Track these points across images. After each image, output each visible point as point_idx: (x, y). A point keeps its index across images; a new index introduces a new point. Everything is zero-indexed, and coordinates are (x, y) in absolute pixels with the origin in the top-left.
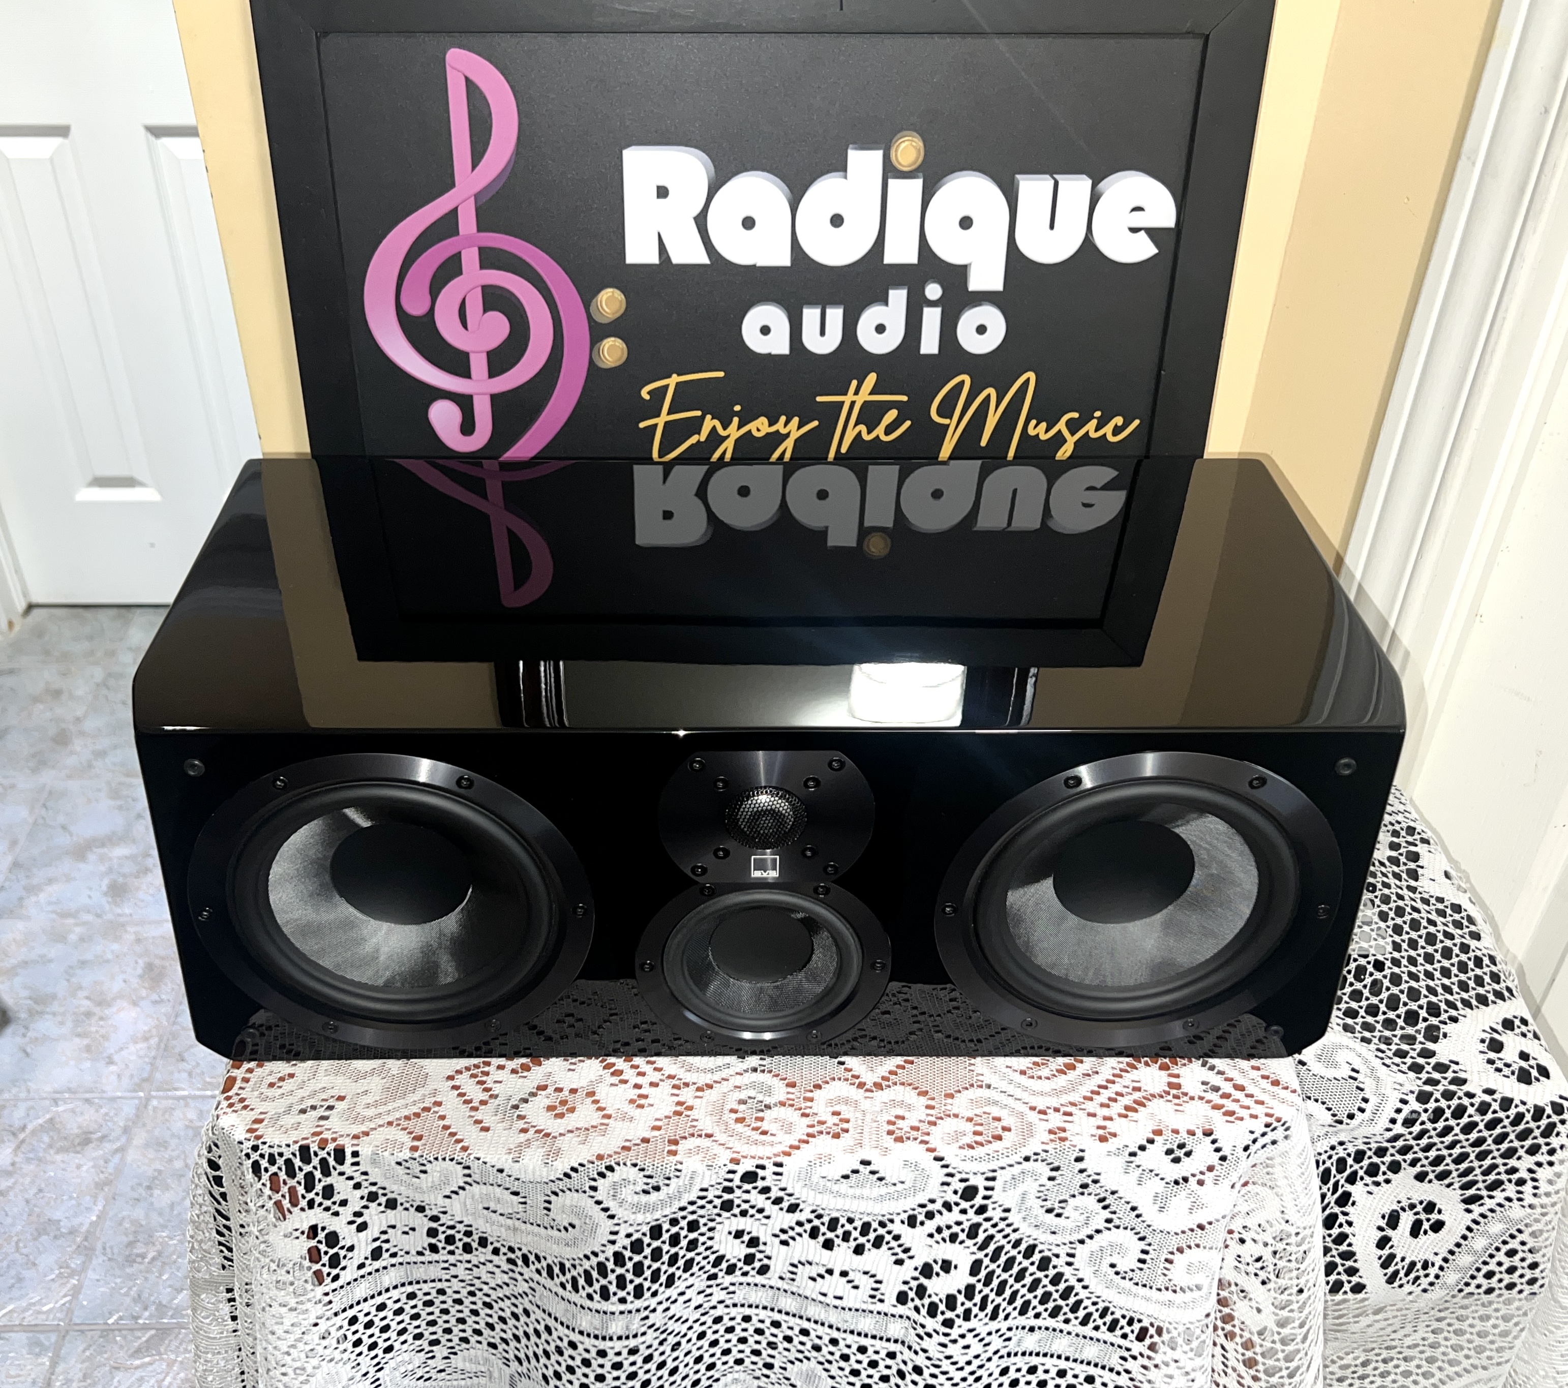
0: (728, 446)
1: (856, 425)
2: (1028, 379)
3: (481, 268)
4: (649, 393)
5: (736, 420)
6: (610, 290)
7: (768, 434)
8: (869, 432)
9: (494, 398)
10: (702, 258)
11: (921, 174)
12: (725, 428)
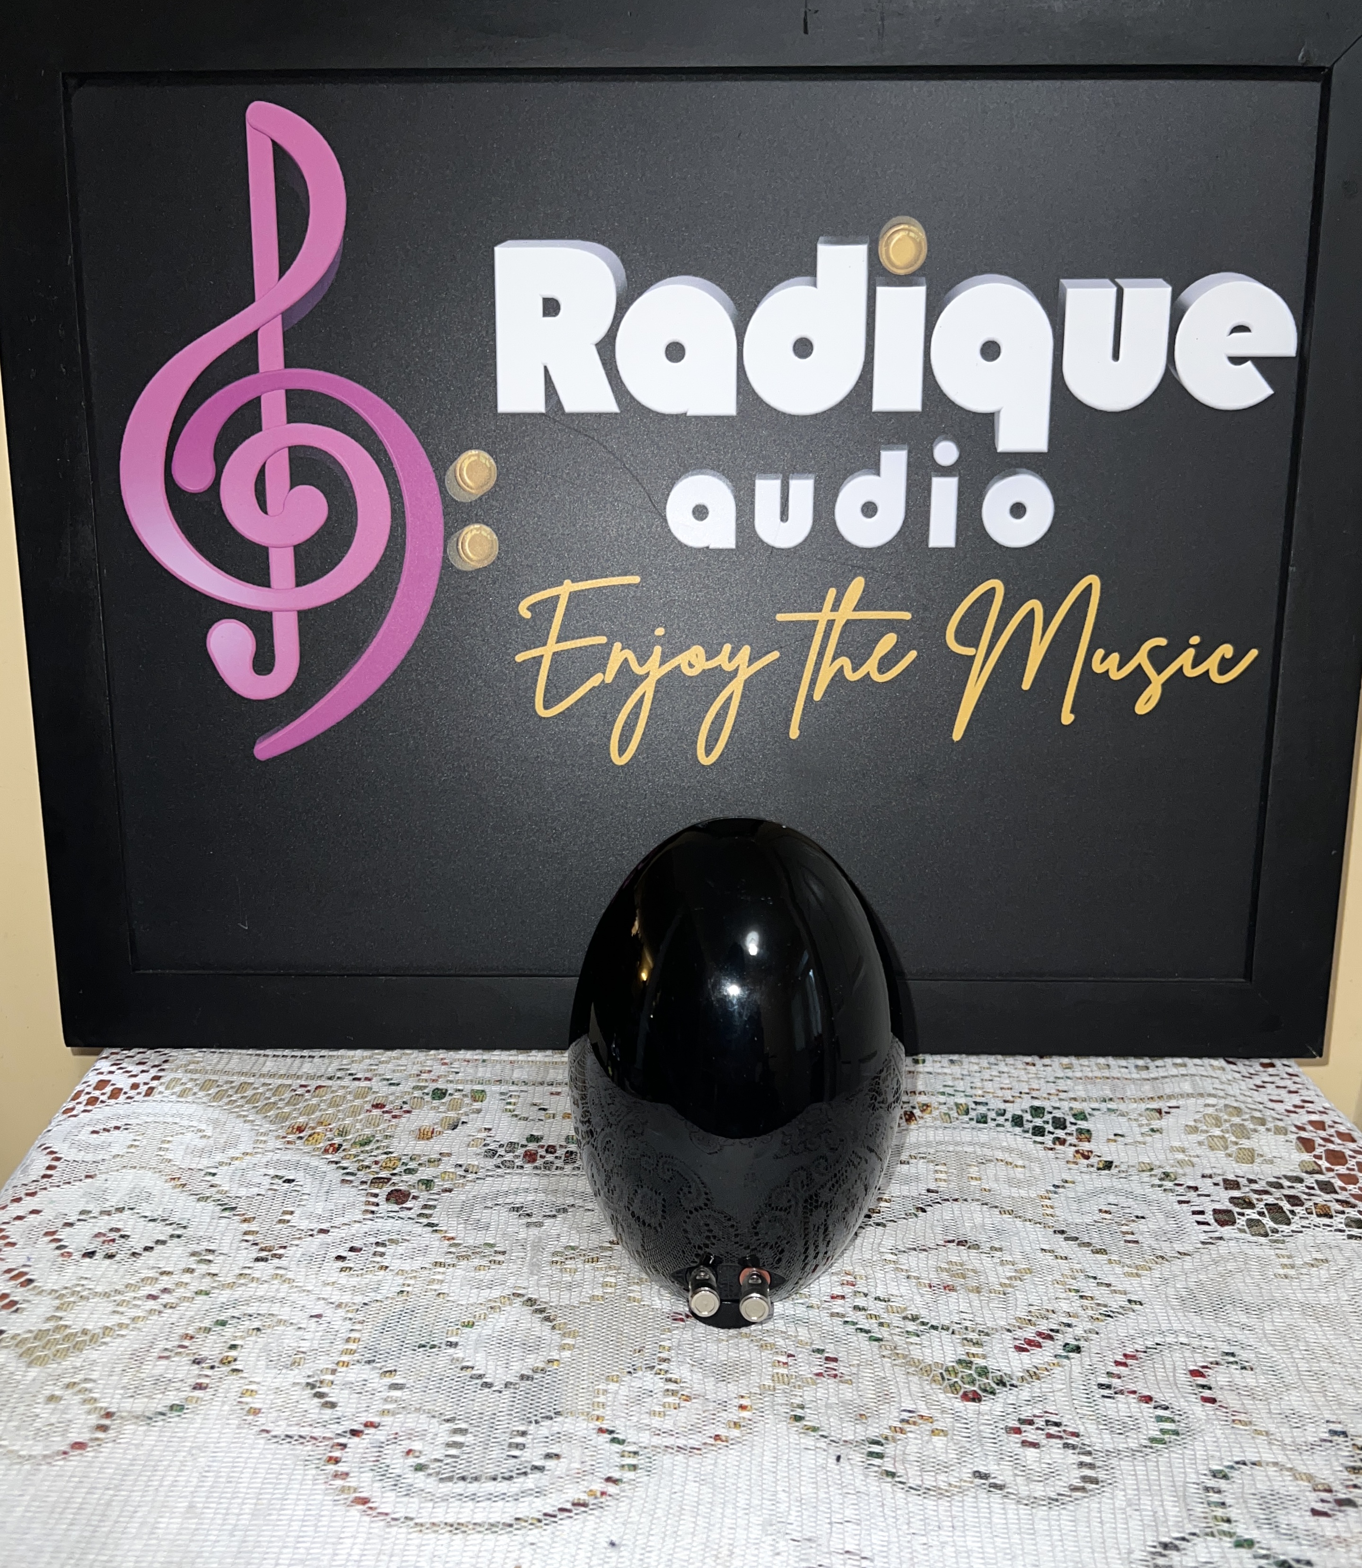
0: (647, 688)
1: (834, 659)
2: (1090, 585)
3: (291, 418)
4: (531, 608)
5: (658, 650)
6: (474, 452)
7: (704, 671)
8: (855, 670)
9: (304, 616)
10: (608, 404)
11: (923, 279)
12: (642, 660)
